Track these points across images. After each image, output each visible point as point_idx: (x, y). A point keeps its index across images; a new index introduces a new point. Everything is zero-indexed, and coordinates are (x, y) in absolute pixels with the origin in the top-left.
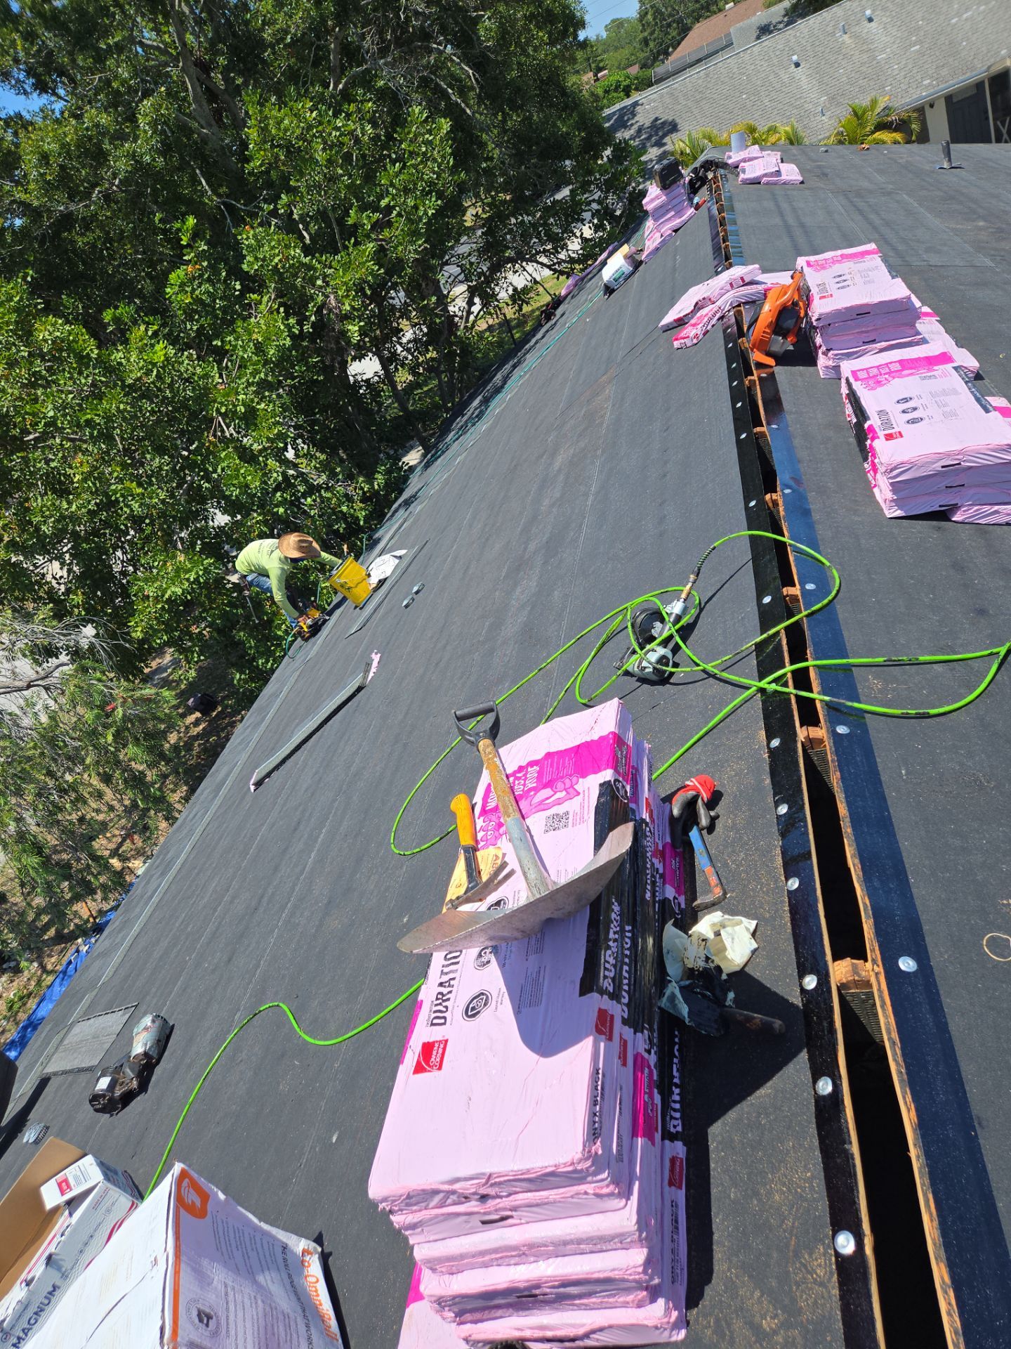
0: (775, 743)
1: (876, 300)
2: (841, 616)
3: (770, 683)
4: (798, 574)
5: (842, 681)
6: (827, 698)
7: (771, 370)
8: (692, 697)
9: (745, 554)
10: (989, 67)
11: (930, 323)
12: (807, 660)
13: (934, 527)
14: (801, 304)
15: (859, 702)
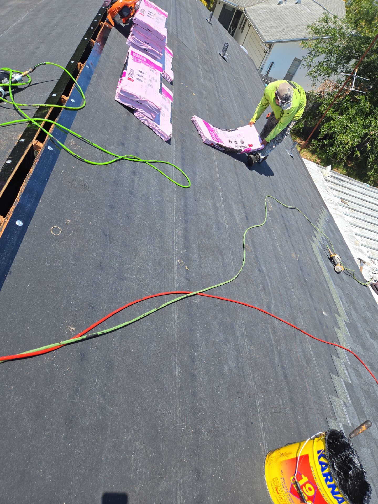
0: (22, 140)
1: (155, 28)
2: (77, 116)
3: (35, 121)
4: (71, 94)
5: (63, 135)
6: (51, 136)
7: (111, 26)
8: (3, 113)
9: (58, 76)
10: (239, 6)
11: (170, 56)
12: (54, 121)
13: (127, 113)
14: (133, 10)
15: (63, 144)
